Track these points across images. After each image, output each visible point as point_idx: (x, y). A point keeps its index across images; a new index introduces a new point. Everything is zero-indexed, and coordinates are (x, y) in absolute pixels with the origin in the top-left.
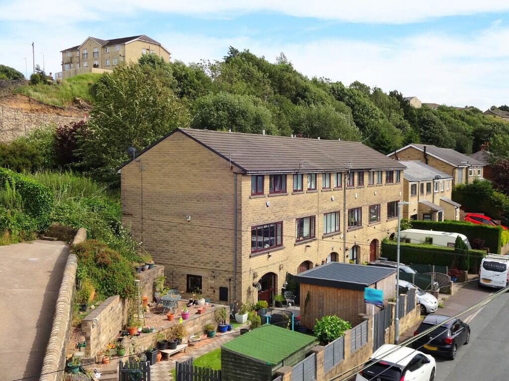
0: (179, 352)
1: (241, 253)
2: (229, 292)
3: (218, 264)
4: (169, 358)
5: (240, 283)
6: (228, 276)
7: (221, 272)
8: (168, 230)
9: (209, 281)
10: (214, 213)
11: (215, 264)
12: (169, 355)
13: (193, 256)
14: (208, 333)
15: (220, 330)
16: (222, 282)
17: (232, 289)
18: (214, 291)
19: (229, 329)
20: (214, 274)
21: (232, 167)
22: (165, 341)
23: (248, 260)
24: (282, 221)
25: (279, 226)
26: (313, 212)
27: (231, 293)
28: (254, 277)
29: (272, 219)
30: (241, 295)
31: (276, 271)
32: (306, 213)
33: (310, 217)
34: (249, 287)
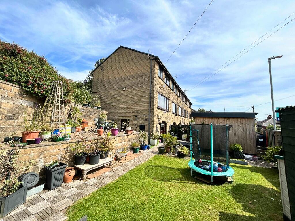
0: (103, 167)
1: (153, 104)
2: (145, 127)
3: (139, 112)
4: (85, 176)
5: (153, 121)
6: (145, 118)
7: (141, 116)
8: (113, 97)
9: (134, 122)
10: (138, 84)
11: (137, 112)
12: (86, 172)
13: (125, 109)
14: (134, 150)
15: (142, 148)
16: (142, 122)
17: (147, 125)
18: (136, 128)
19: (148, 148)
20: (136, 118)
21: (149, 57)
22: (85, 154)
23: (157, 110)
24: (169, 99)
25: (167, 101)
26: (176, 103)
27: (146, 128)
28: (159, 121)
29: (165, 95)
30: (153, 128)
31: (167, 122)
32: (175, 102)
33: (176, 104)
34: (157, 125)
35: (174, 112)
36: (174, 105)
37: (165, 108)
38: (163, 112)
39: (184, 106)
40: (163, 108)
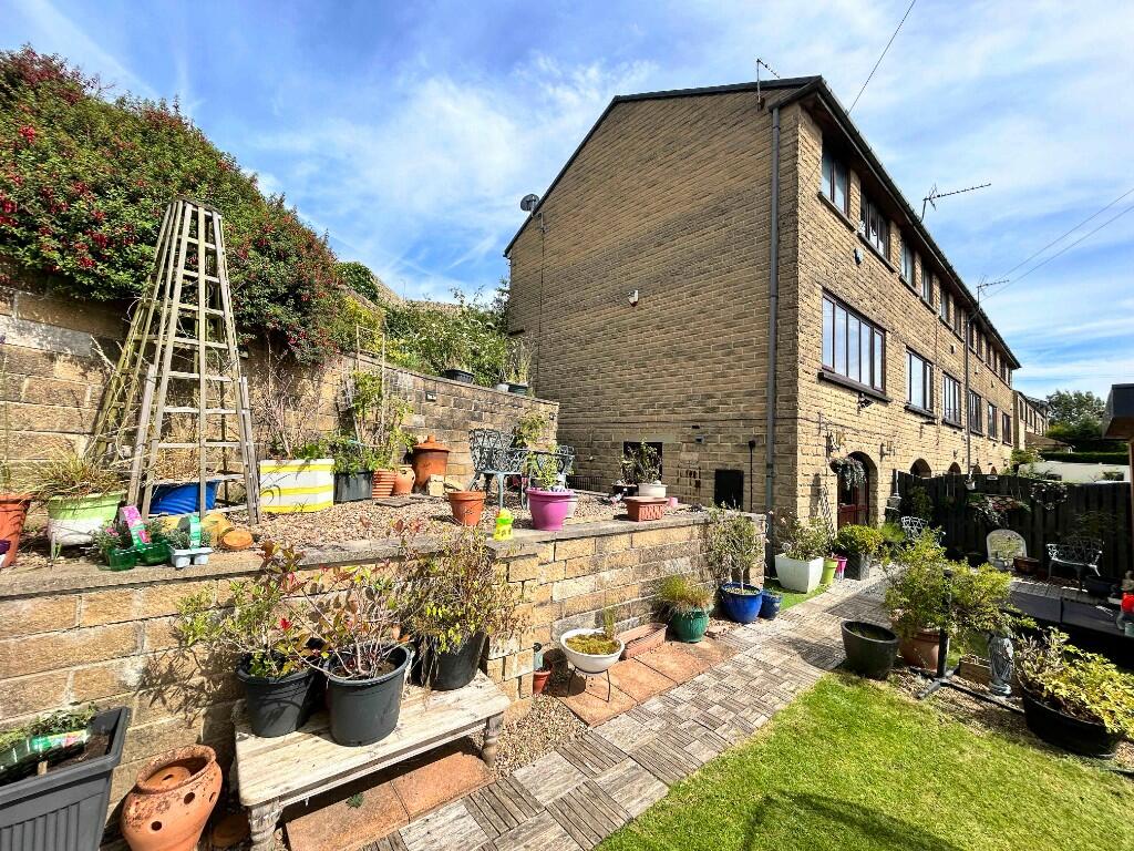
1: (794, 351)
2: (746, 486)
3: (710, 403)
4: (264, 838)
5: (793, 451)
6: (744, 434)
7: (720, 424)
9: (684, 456)
11: (701, 403)
12: (266, 816)
13: (640, 393)
14: (673, 620)
15: (731, 609)
16: (724, 455)
17: (759, 474)
18: (698, 484)
19: (767, 612)
20: (695, 433)
21: (763, 101)
23: (815, 386)
24: (884, 331)
25: (878, 339)
26: (929, 354)
27: (754, 487)
28: (829, 449)
29: (865, 306)
30: (792, 493)
31: (875, 458)
32: (920, 347)
33: (926, 361)
34: (817, 475)
35: (917, 402)
36: (918, 364)
37: (866, 381)
38: (855, 398)
39: (971, 375)
40: (854, 376)
